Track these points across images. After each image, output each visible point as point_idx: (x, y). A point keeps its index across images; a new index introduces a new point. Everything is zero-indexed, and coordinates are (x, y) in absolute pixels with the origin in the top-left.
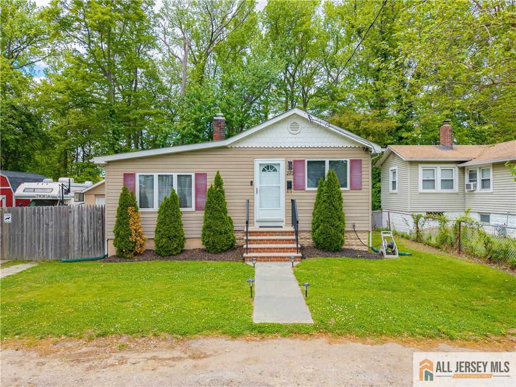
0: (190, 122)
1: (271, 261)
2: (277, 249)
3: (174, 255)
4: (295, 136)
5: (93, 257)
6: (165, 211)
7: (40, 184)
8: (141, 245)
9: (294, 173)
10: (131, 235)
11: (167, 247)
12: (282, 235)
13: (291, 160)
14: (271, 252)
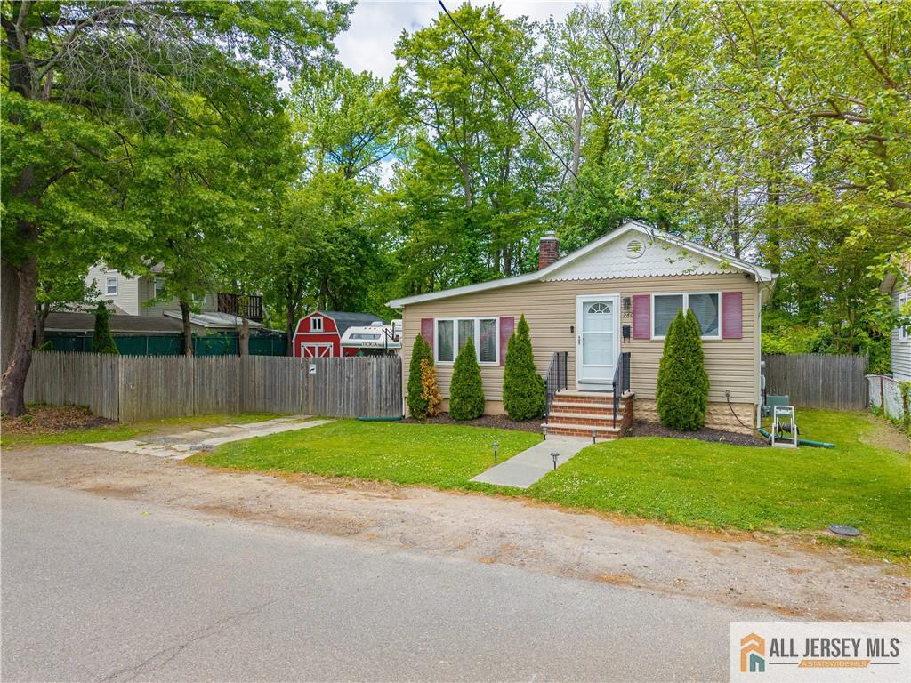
0: (577, 226)
1: (577, 435)
2: (588, 419)
3: (471, 420)
4: (635, 261)
5: (392, 417)
6: (460, 364)
7: (368, 328)
8: (435, 406)
9: (634, 313)
10: (423, 392)
11: (461, 409)
12: (602, 403)
13: (630, 295)
14: (580, 423)
